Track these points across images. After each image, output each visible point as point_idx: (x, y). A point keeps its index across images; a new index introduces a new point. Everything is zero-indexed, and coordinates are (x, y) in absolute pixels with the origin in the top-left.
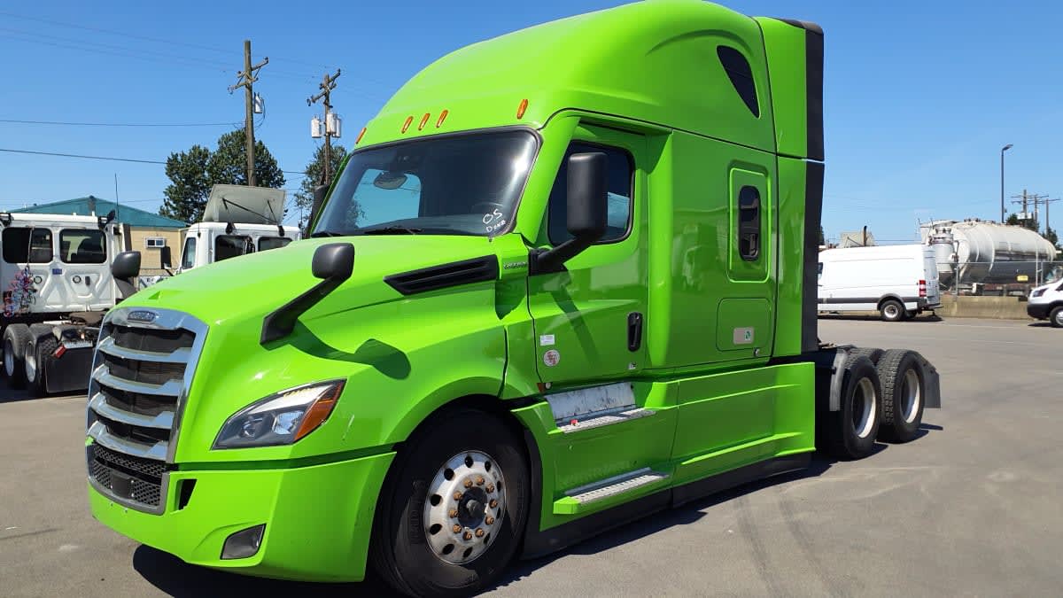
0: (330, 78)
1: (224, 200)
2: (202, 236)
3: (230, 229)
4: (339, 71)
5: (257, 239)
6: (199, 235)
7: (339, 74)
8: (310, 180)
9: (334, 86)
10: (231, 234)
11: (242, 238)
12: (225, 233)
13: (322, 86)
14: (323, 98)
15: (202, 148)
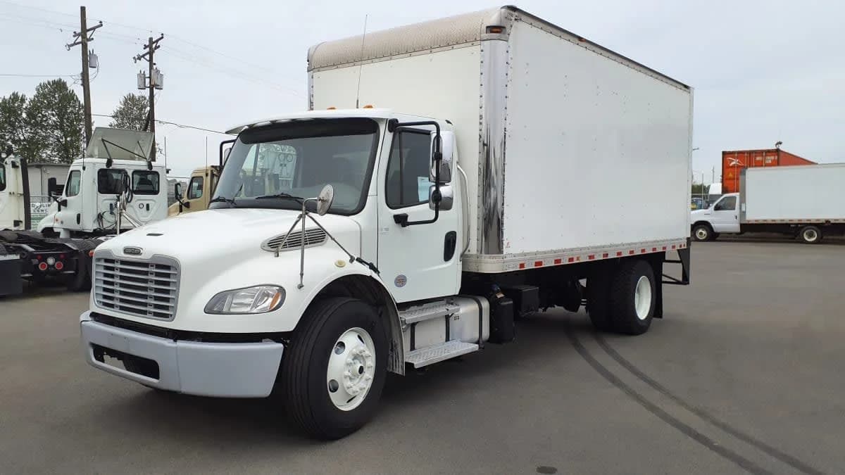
0: (154, 40)
1: (103, 140)
2: (86, 169)
3: (109, 163)
4: (162, 35)
5: (132, 171)
6: (84, 168)
7: (162, 38)
8: (116, 123)
9: (157, 47)
10: (111, 168)
11: (119, 171)
12: (105, 167)
13: (146, 47)
14: (147, 57)
15: (20, 95)
